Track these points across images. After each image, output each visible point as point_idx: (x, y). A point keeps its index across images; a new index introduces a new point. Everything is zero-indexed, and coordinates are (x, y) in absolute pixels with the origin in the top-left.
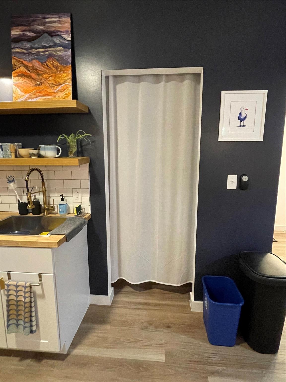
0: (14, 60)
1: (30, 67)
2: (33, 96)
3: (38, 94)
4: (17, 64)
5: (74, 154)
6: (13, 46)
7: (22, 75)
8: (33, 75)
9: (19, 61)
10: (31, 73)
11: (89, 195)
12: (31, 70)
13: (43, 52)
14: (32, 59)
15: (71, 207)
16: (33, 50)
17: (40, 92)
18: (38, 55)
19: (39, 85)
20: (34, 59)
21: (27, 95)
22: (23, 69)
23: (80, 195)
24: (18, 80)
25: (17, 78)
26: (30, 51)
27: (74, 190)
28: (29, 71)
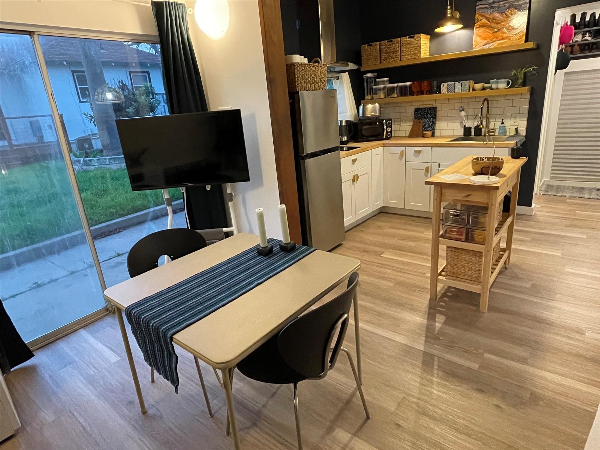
0: (478, 15)
1: (490, 18)
2: (491, 41)
3: (495, 39)
4: (480, 18)
5: (520, 85)
6: (477, 4)
7: (482, 26)
8: (493, 25)
9: (481, 15)
10: (491, 23)
11: (526, 119)
12: (491, 21)
13: (503, 4)
14: (493, 11)
15: (508, 130)
16: (495, 4)
17: (496, 38)
18: (498, 8)
19: (497, 32)
20: (496, 10)
21: (485, 42)
22: (484, 21)
23: (517, 120)
24: (479, 30)
25: (477, 29)
26: (493, 5)
27: (513, 116)
28: (489, 21)
